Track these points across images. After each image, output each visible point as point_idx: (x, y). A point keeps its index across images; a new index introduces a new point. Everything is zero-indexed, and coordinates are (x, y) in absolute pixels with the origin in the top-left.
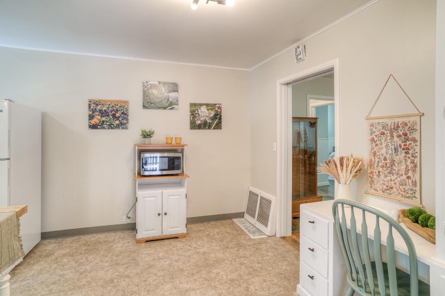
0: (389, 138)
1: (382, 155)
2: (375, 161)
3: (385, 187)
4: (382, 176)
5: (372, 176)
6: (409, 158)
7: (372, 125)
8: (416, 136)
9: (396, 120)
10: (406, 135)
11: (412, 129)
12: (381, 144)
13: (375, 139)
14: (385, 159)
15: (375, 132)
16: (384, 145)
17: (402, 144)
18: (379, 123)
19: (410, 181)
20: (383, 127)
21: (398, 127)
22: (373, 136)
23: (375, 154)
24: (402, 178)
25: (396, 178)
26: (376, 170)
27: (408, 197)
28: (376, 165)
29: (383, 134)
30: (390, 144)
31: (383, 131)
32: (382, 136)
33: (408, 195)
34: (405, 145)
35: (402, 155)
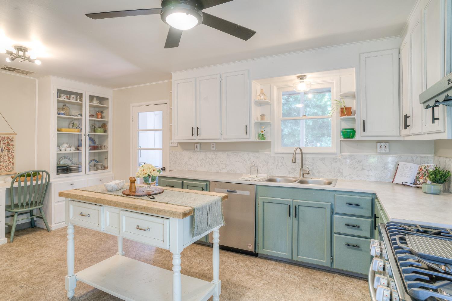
6: (10, 153)
8: (13, 143)
9: (3, 136)
10: (8, 143)
11: (12, 140)
17: (6, 147)
19: (11, 163)
21: (4, 139)
24: (6, 163)
25: (3, 164)
27: (10, 171)
33: (10, 170)
34: (7, 148)
35: (5, 152)
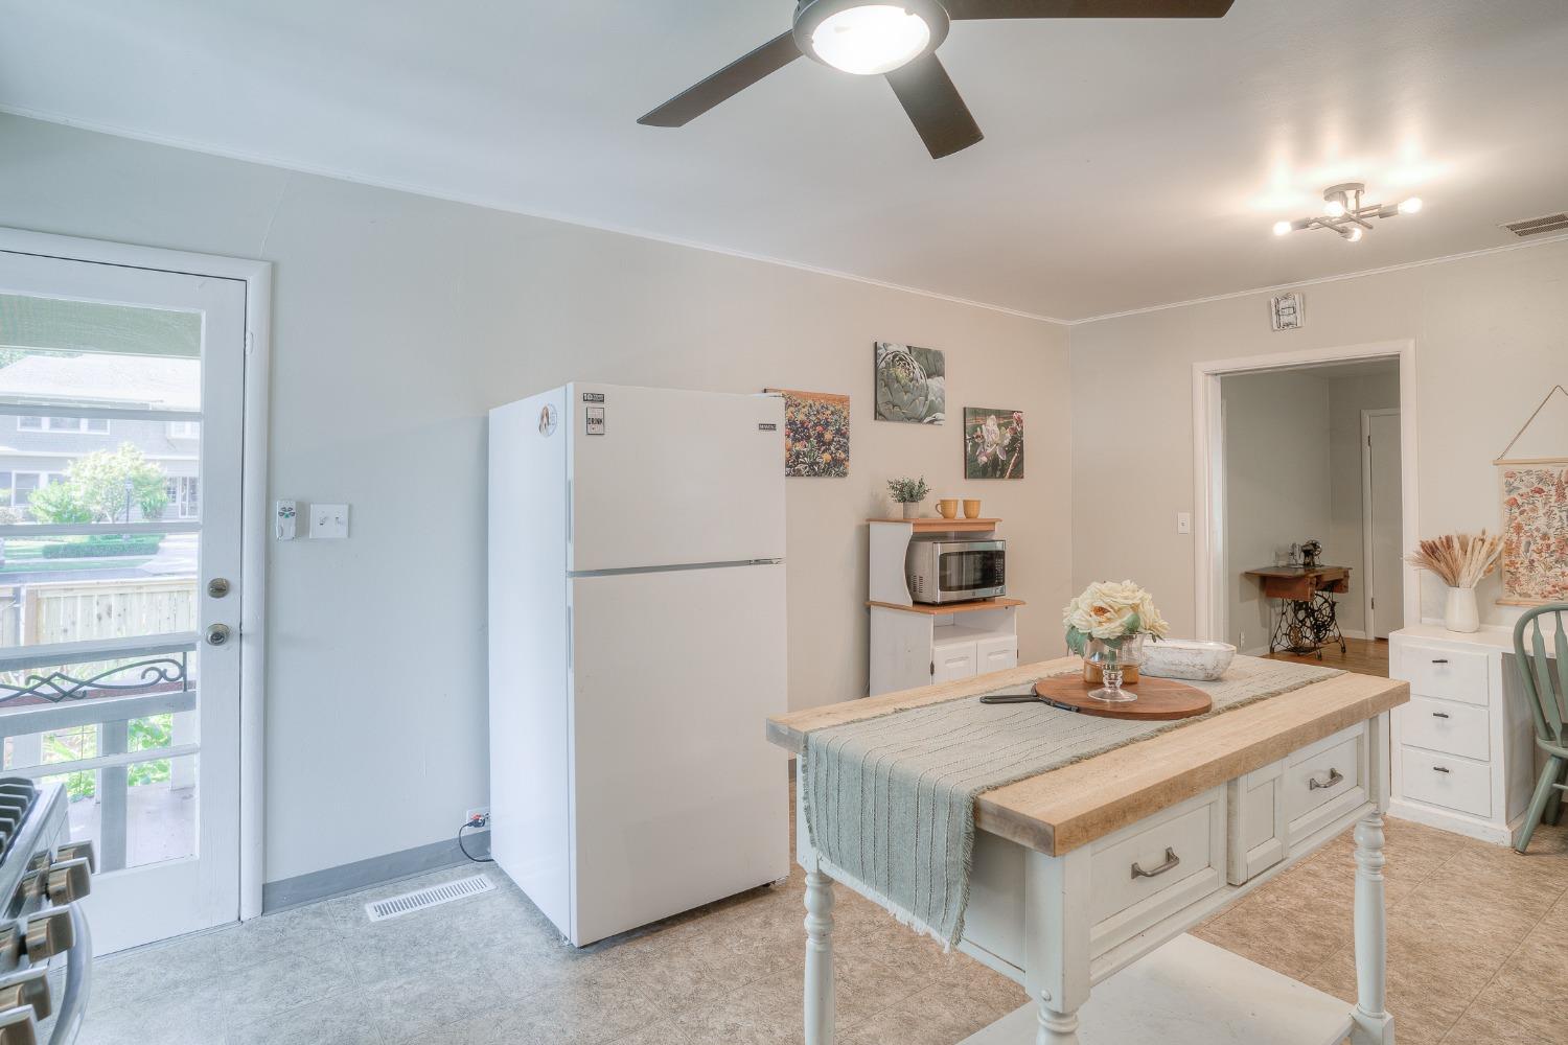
0: (1554, 499)
1: (1538, 530)
2: (1519, 542)
3: (1549, 588)
4: (1540, 569)
5: (1512, 569)
7: (1512, 475)
12: (1534, 510)
13: (1520, 501)
14: (1545, 537)
15: (1518, 488)
16: (1541, 512)
18: (1528, 472)
20: (1541, 480)
22: (1515, 495)
23: (1519, 529)
26: (1522, 559)
28: (1522, 548)
29: (1540, 491)
30: (1556, 511)
31: (1540, 486)
32: (1537, 495)
